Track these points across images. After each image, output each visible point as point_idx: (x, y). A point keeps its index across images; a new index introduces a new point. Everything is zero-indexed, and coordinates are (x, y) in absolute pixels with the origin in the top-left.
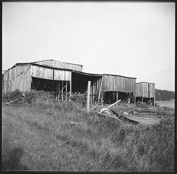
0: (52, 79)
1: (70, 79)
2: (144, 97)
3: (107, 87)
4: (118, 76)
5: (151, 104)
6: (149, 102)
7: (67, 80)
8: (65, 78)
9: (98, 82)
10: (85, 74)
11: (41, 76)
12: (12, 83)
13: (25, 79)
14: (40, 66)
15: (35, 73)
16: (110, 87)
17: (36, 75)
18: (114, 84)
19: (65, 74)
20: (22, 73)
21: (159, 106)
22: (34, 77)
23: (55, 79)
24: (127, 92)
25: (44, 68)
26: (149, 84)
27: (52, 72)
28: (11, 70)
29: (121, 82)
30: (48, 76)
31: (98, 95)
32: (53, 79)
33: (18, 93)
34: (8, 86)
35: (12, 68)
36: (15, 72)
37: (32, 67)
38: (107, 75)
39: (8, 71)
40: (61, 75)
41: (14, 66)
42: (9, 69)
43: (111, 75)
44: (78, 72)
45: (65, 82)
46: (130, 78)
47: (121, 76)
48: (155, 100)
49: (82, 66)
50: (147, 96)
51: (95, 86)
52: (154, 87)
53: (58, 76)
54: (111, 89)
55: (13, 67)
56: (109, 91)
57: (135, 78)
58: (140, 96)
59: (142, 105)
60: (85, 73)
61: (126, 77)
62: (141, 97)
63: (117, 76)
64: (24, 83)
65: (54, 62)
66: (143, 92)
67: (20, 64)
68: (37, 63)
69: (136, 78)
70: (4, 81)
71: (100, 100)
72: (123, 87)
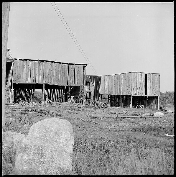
3: (20, 76)
4: (45, 61)
16: (27, 77)
18: (37, 73)
24: (65, 85)
29: (51, 71)
43: (29, 60)
46: (72, 64)
49: (9, 50)
52: (158, 79)
54: (29, 80)
57: (85, 65)
61: (63, 63)
66: (133, 87)
72: (57, 77)
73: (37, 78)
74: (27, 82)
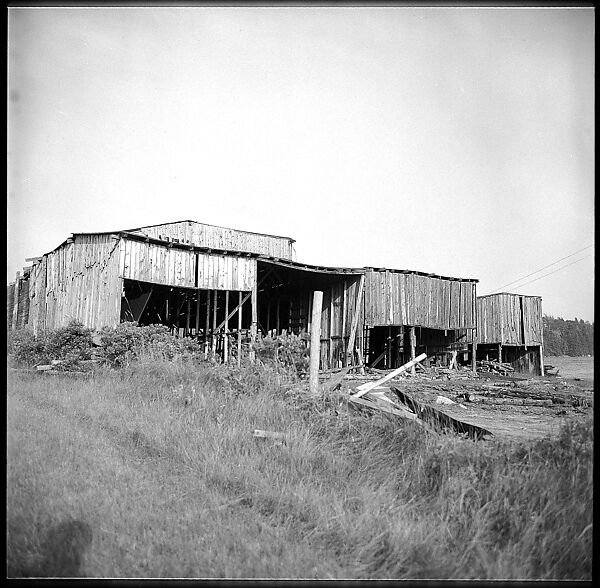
0: (192, 285)
1: (252, 286)
2: (504, 343)
3: (376, 310)
4: (415, 272)
5: (531, 367)
6: (524, 359)
7: (241, 287)
8: (234, 283)
9: (347, 295)
10: (303, 269)
11: (154, 277)
12: (59, 301)
13: (101, 285)
14: (152, 242)
15: (133, 266)
16: (388, 311)
17: (137, 274)
18: (403, 301)
19: (235, 270)
20: (89, 267)
21: (556, 375)
22: (132, 278)
23: (200, 286)
24: (446, 327)
25: (164, 250)
26: (521, 299)
27: (192, 262)
28: (53, 258)
29: (424, 295)
30: (177, 275)
31: (347, 338)
32: (196, 285)
33: (77, 334)
34: (43, 309)
35: (58, 249)
36: (69, 264)
37: (123, 248)
38: (376, 270)
39: (44, 259)
40: (221, 273)
41: (65, 244)
42: (46, 255)
43: (390, 271)
44: (280, 261)
45: (234, 294)
46: (456, 280)
47: (426, 275)
48: (544, 354)
49: (292, 241)
50: (515, 341)
51: (339, 309)
52: (539, 308)
53: (211, 273)
54: (391, 317)
55: (60, 247)
56: (383, 324)
57: (472, 280)
58: (490, 342)
59: (500, 371)
60: (303, 266)
61: (443, 278)
62: (496, 346)
63: (410, 272)
64: (97, 300)
65: (196, 228)
66: (503, 327)
67: (83, 235)
68: (140, 234)
69: (477, 281)
70: (31, 294)
71: (356, 354)
72: (434, 310)
73: (404, 314)
74: (389, 323)
